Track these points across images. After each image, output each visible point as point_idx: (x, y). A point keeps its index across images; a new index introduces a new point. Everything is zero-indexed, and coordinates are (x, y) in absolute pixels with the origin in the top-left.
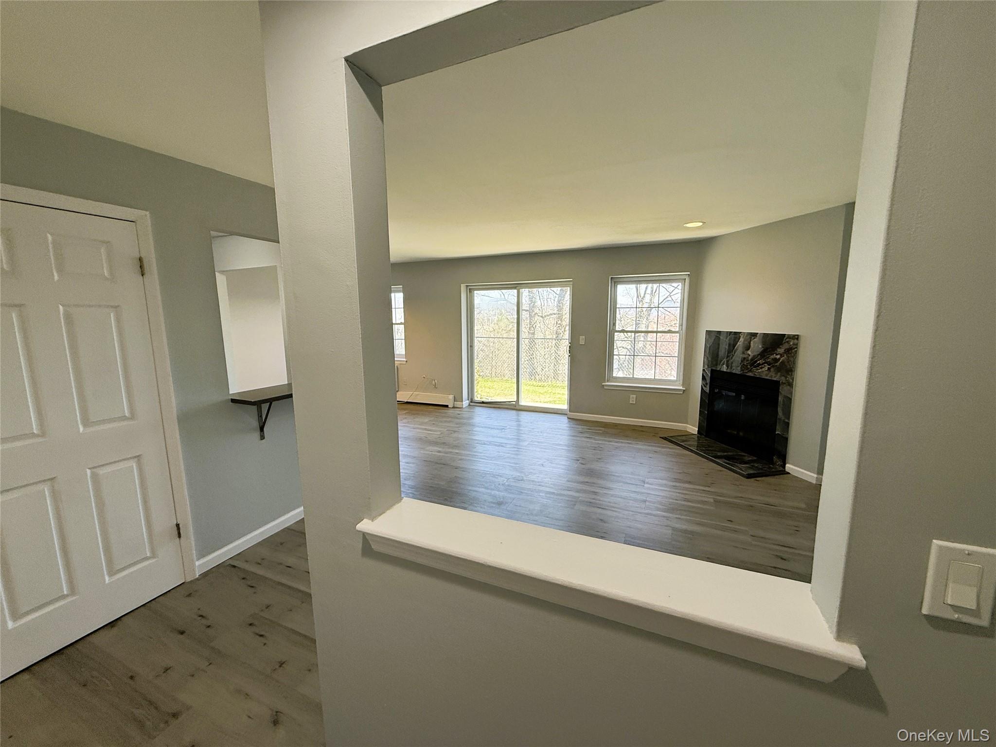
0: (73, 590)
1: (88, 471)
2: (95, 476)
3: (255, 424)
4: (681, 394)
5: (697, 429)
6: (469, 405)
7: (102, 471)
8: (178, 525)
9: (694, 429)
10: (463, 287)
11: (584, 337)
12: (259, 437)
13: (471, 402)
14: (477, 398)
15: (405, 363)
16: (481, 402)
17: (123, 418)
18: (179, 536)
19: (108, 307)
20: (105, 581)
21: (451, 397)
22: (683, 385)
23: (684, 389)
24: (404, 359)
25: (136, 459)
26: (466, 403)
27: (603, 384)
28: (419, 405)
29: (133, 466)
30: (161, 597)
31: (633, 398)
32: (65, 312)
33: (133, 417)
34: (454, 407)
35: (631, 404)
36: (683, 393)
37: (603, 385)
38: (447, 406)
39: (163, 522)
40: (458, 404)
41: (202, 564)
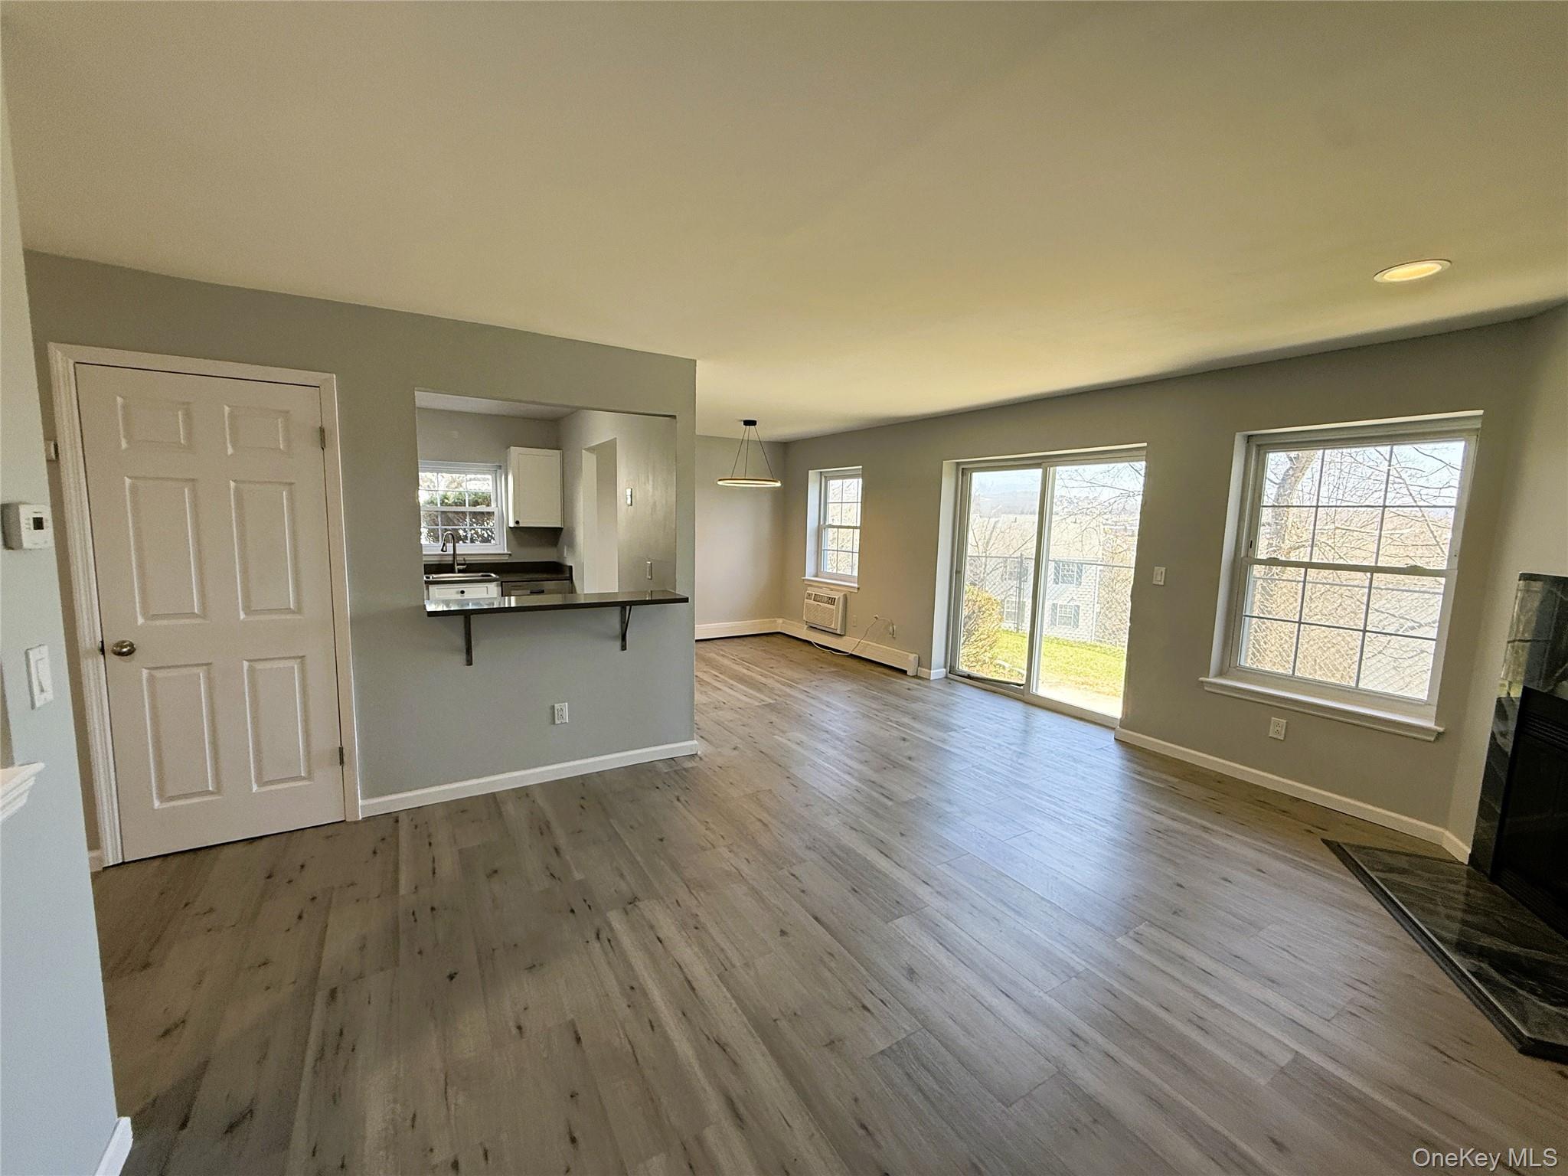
0: (218, 790)
1: (246, 664)
2: (251, 670)
3: (461, 642)
4: (1430, 741)
5: (1469, 851)
6: (946, 677)
7: (259, 666)
8: (341, 750)
9: (1460, 849)
10: (948, 467)
11: (1163, 569)
12: (465, 662)
13: (950, 673)
14: (963, 668)
15: (856, 591)
16: (966, 675)
17: (288, 610)
18: (342, 762)
19: (280, 483)
20: (252, 790)
21: (912, 657)
22: (1438, 719)
23: (1441, 729)
24: (856, 585)
25: (299, 660)
26: (937, 672)
27: (1201, 679)
28: (862, 662)
29: (293, 668)
30: (313, 829)
31: (1277, 727)
32: (237, 490)
33: (299, 610)
34: (916, 677)
35: (1271, 737)
36: (1437, 738)
37: (1202, 682)
38: (904, 672)
39: (325, 742)
40: (923, 672)
41: (365, 806)
